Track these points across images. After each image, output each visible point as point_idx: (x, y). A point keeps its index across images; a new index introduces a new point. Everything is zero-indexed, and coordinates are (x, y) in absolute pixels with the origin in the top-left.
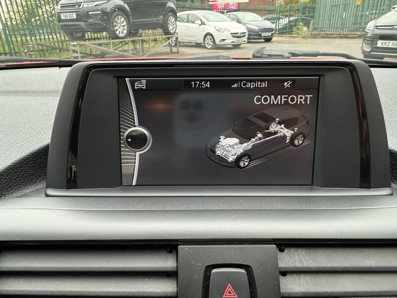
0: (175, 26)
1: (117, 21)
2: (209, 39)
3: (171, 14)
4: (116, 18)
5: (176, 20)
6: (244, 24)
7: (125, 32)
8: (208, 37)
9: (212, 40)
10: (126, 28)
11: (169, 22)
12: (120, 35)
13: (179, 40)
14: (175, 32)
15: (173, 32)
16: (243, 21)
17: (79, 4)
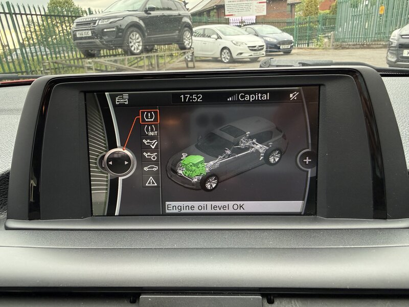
0: (191, 41)
1: (132, 37)
2: (226, 54)
3: (186, 29)
4: (131, 35)
5: (192, 35)
6: (262, 37)
7: (140, 48)
8: (225, 51)
9: (229, 54)
10: (141, 44)
11: (184, 37)
12: (135, 51)
13: (195, 54)
14: (191, 47)
15: (189, 47)
16: (260, 34)
17: (94, 22)
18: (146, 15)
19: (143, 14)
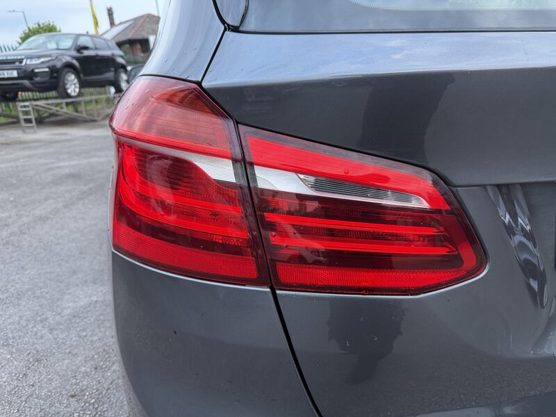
1: (67, 79)
3: (122, 70)
4: (67, 76)
7: (77, 90)
10: (78, 85)
12: (72, 94)
17: (21, 61)
18: (78, 55)
19: (74, 53)
